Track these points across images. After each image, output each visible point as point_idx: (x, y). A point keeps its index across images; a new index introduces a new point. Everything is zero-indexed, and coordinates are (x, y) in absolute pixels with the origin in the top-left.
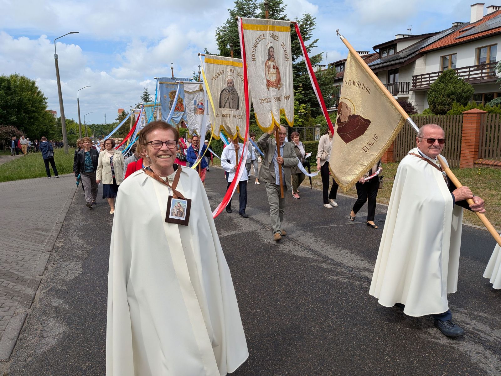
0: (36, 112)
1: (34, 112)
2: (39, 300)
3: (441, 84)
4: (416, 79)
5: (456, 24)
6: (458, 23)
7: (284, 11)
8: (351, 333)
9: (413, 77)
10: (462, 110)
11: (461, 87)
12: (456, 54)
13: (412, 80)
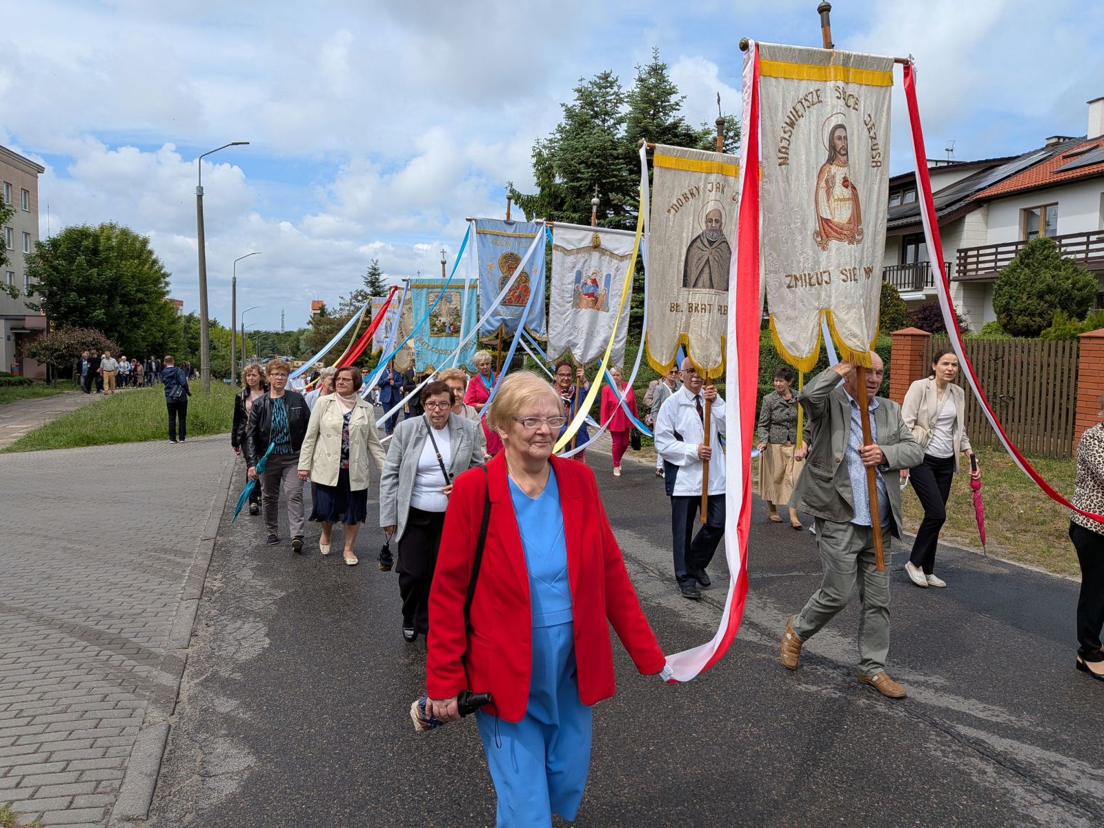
0: (146, 302)
1: (141, 301)
2: (189, 699)
3: (1022, 269)
4: (966, 257)
5: (1055, 140)
6: (1059, 138)
7: (678, 110)
8: (859, 808)
9: (960, 251)
10: (1075, 330)
11: (1069, 278)
12: (1057, 204)
13: (958, 258)
